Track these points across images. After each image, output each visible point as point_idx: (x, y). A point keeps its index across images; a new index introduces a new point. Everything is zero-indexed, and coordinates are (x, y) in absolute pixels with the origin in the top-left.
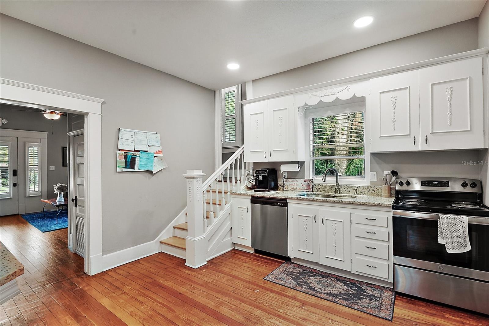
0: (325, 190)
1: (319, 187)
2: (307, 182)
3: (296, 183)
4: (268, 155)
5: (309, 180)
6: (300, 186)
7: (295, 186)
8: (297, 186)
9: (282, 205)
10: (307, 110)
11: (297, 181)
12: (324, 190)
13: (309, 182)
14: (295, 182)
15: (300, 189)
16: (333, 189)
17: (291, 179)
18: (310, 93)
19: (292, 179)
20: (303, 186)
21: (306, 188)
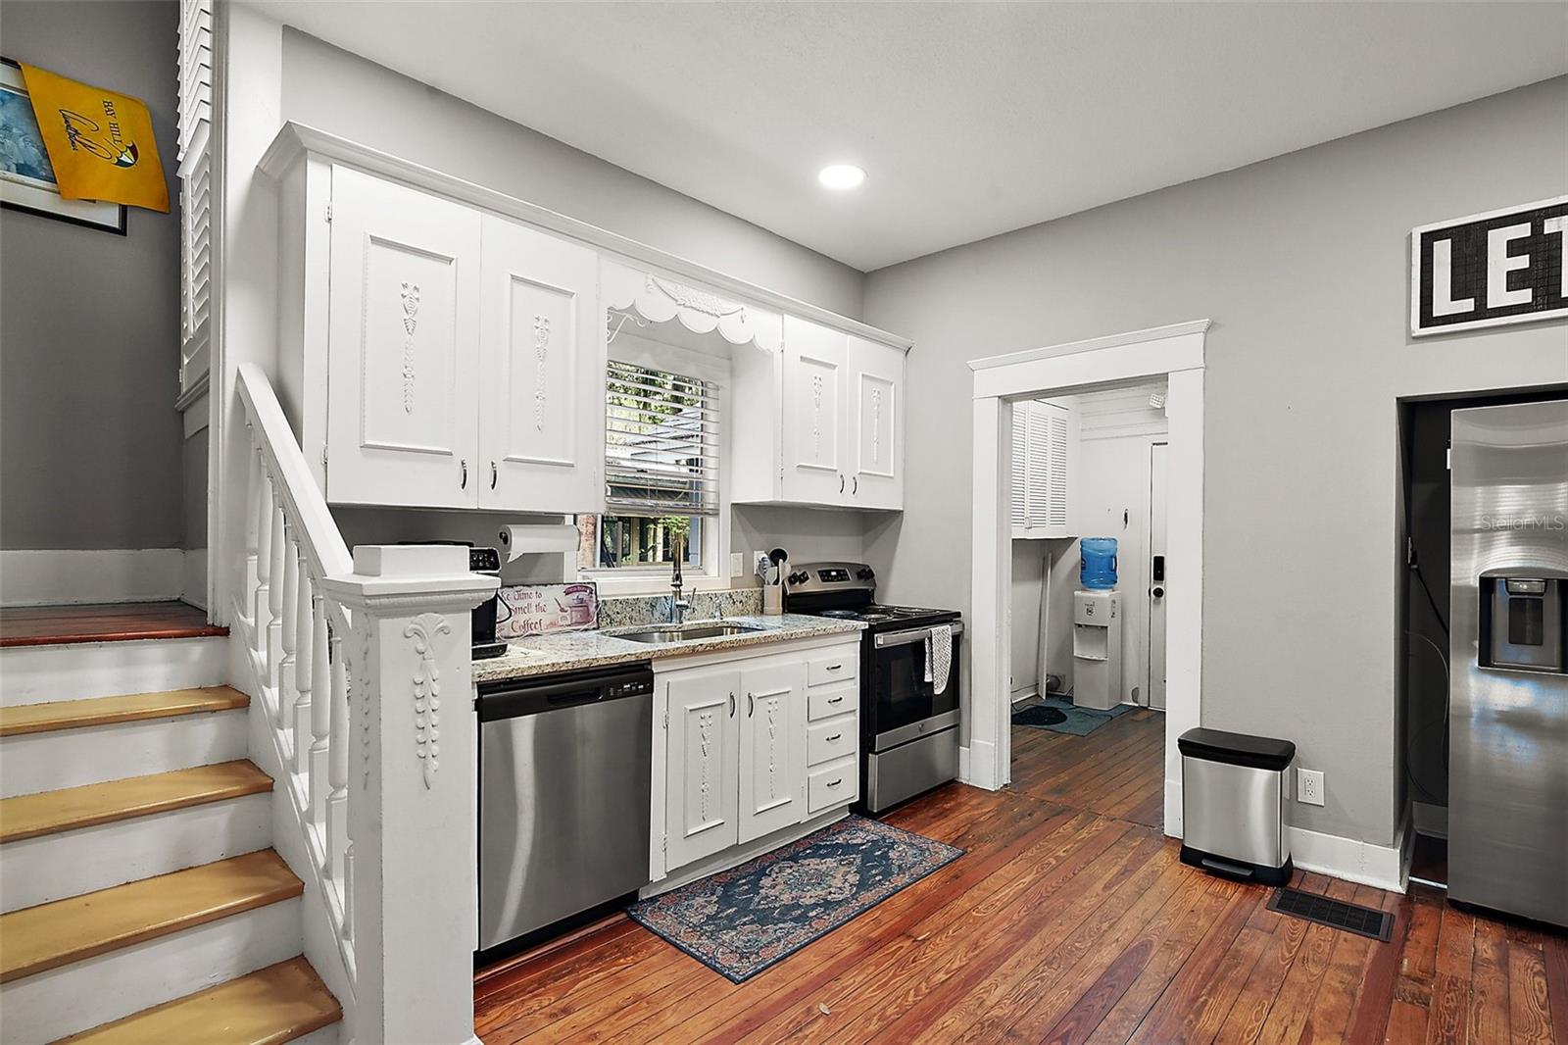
0: (634, 615)
1: (616, 610)
2: (576, 595)
3: (534, 601)
4: (480, 478)
5: (583, 587)
6: (551, 614)
7: (534, 616)
8: (540, 615)
9: (641, 687)
10: (625, 325)
11: (539, 596)
12: (631, 618)
13: (582, 595)
14: (529, 601)
15: (553, 624)
16: (655, 611)
17: (512, 587)
18: (651, 276)
19: (516, 589)
20: (562, 610)
21: (577, 616)
